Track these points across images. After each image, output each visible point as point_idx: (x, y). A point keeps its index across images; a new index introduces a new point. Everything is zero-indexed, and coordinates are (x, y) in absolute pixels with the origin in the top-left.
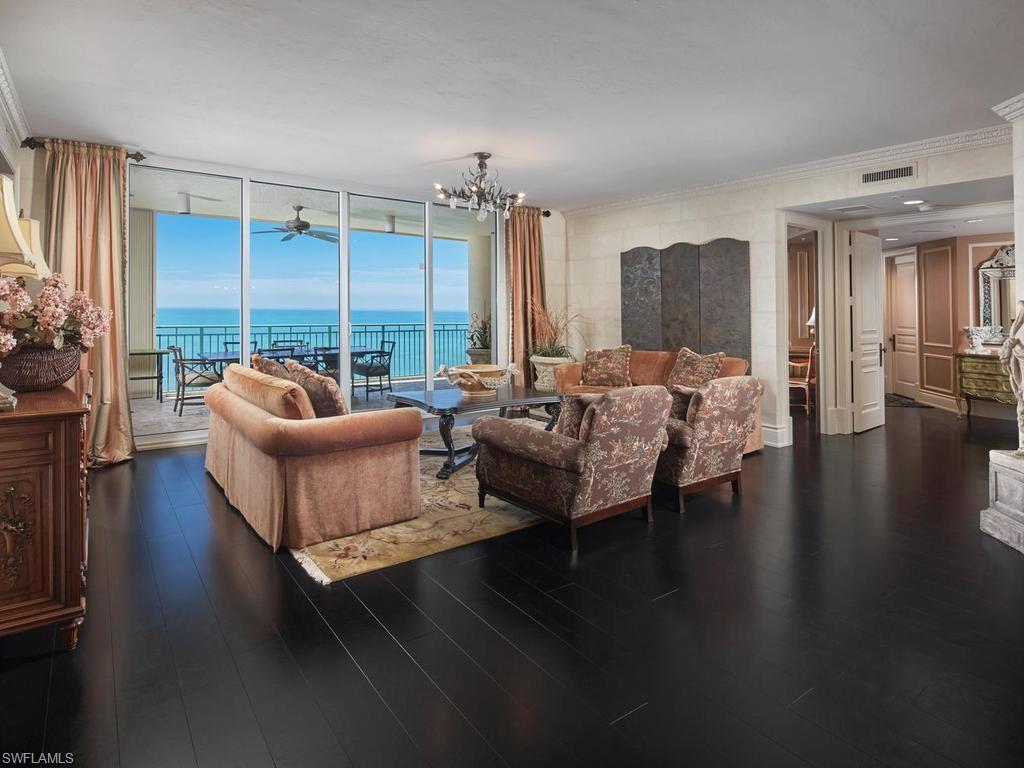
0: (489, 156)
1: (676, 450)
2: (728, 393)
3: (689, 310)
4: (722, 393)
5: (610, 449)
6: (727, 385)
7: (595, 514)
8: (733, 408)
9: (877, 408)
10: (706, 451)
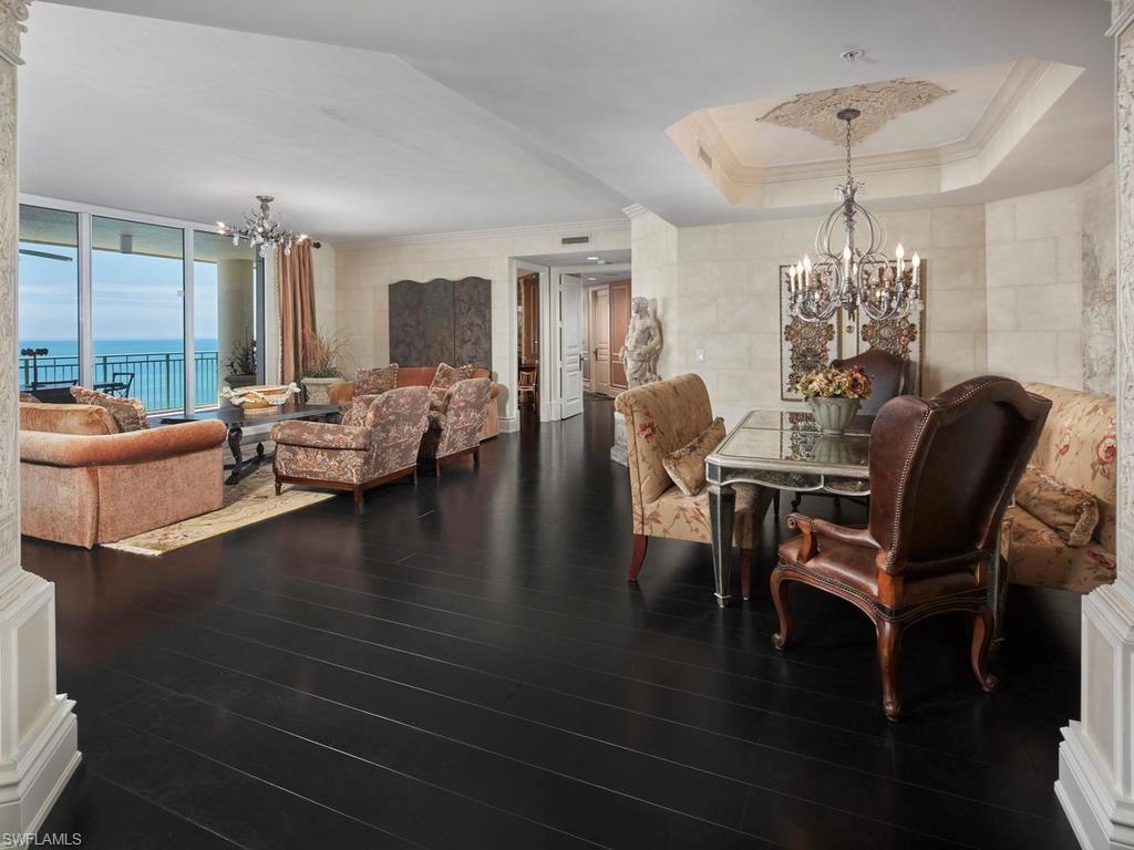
0: (272, 200)
1: (434, 432)
2: (470, 390)
3: (446, 334)
4: (466, 390)
5: (388, 431)
6: (469, 385)
7: (376, 480)
8: (473, 400)
9: (577, 401)
10: (455, 432)
